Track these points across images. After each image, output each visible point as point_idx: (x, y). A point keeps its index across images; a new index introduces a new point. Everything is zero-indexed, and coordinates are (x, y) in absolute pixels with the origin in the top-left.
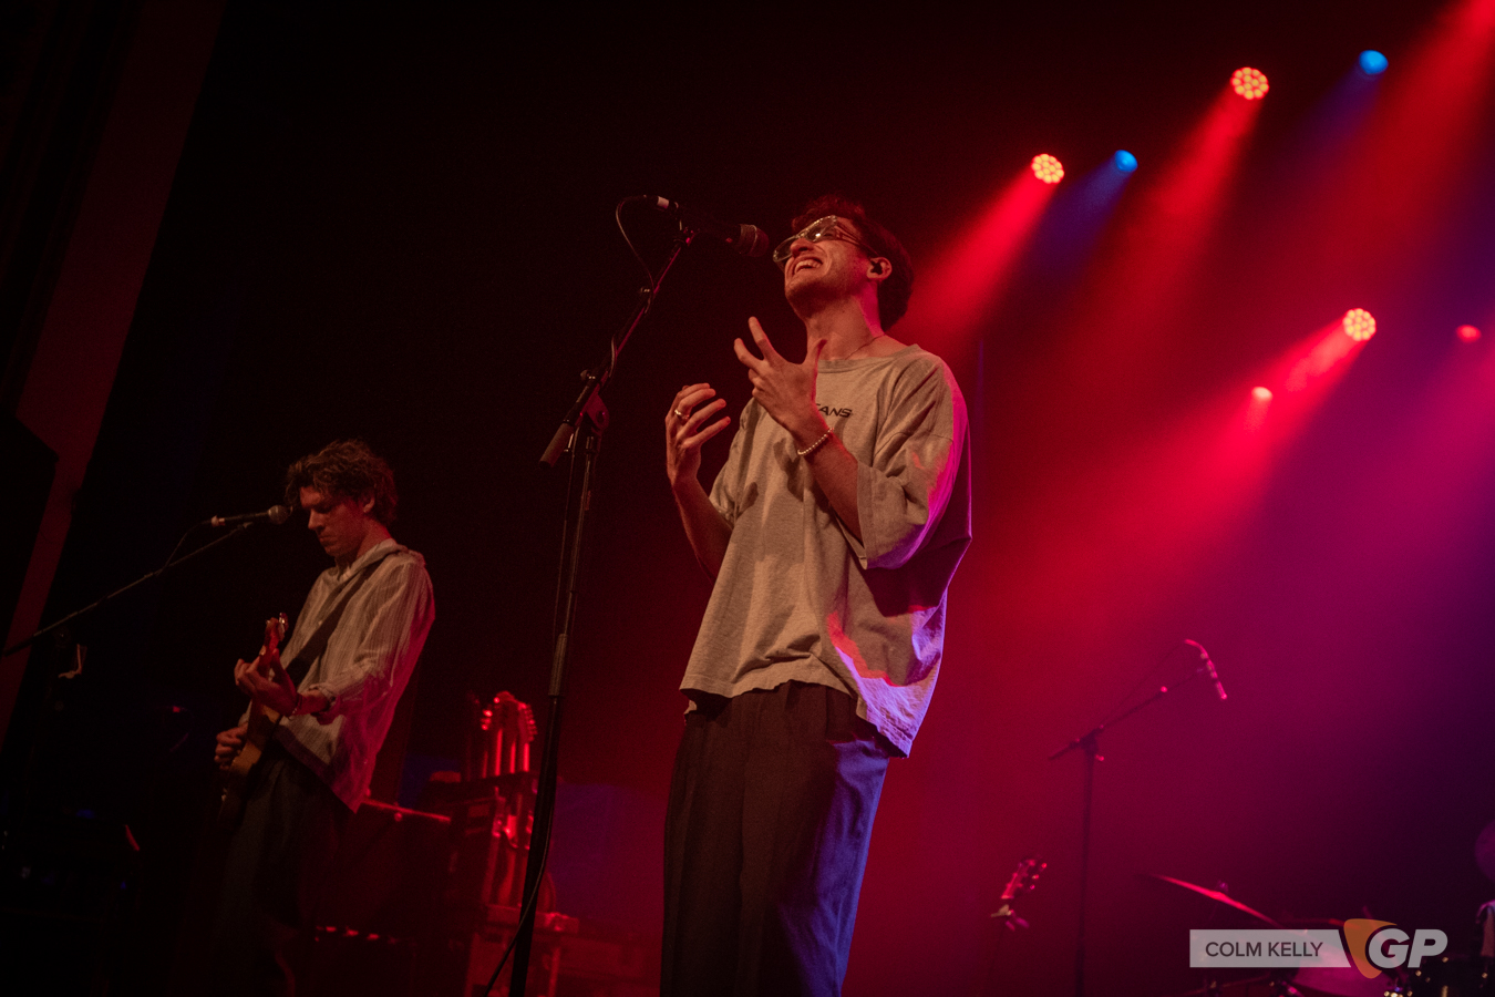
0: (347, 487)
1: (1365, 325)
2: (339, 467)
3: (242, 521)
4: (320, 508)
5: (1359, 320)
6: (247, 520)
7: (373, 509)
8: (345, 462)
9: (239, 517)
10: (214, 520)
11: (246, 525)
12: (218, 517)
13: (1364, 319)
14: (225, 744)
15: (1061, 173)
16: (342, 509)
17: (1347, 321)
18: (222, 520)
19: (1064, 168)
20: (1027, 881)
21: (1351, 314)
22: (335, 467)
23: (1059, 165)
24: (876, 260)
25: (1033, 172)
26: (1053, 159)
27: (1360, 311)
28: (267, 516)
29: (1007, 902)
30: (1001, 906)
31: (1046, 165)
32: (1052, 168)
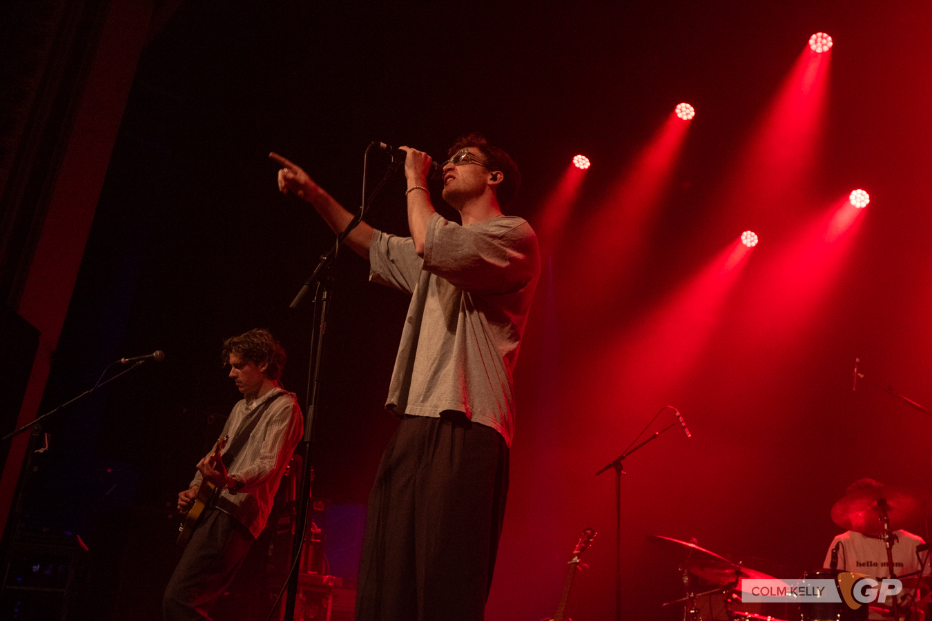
0: (250, 356)
1: (752, 239)
2: (249, 346)
3: (139, 360)
4: (237, 366)
5: (749, 236)
6: (141, 360)
7: (265, 370)
8: (253, 342)
9: (137, 358)
10: (123, 360)
11: (141, 362)
12: (125, 359)
13: (752, 236)
14: (182, 500)
15: (589, 164)
16: (247, 368)
17: (743, 237)
18: (127, 360)
19: (590, 161)
20: (587, 542)
21: (745, 233)
22: (246, 346)
23: (587, 160)
24: (494, 173)
25: (574, 164)
26: (584, 157)
27: (749, 232)
28: (153, 357)
29: (577, 555)
30: (574, 557)
31: (580, 160)
32: (584, 162)
